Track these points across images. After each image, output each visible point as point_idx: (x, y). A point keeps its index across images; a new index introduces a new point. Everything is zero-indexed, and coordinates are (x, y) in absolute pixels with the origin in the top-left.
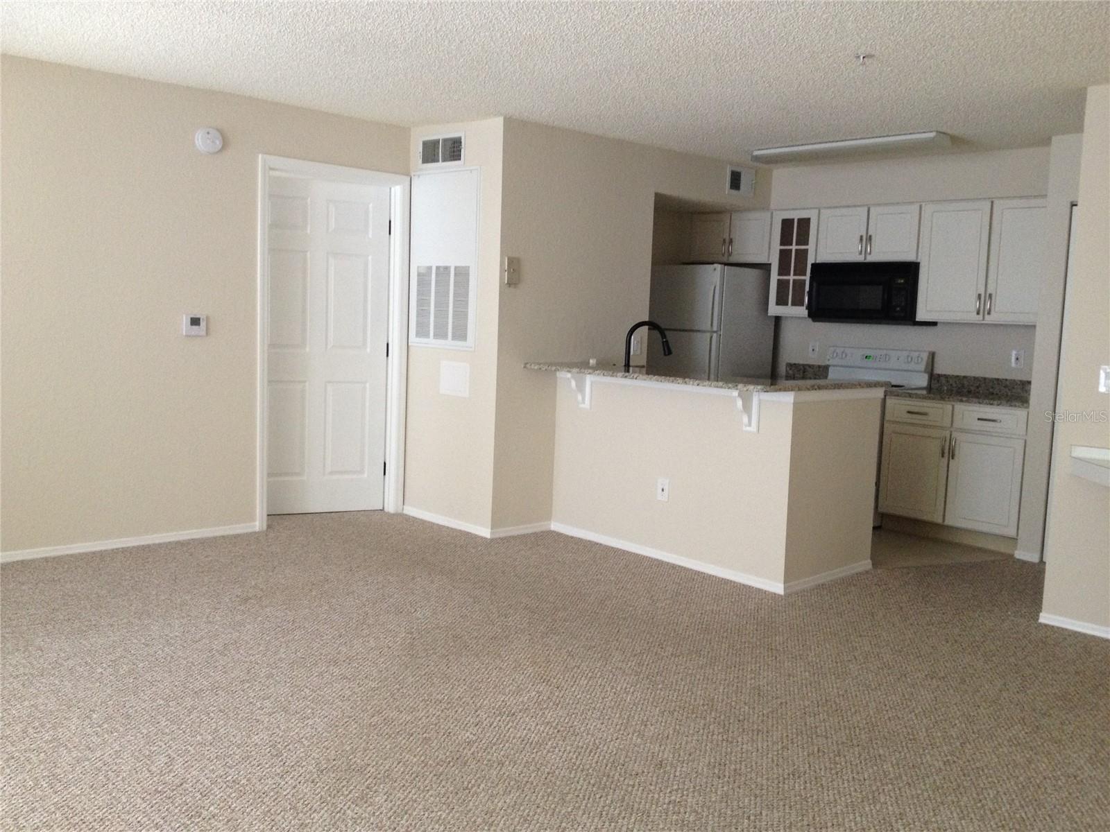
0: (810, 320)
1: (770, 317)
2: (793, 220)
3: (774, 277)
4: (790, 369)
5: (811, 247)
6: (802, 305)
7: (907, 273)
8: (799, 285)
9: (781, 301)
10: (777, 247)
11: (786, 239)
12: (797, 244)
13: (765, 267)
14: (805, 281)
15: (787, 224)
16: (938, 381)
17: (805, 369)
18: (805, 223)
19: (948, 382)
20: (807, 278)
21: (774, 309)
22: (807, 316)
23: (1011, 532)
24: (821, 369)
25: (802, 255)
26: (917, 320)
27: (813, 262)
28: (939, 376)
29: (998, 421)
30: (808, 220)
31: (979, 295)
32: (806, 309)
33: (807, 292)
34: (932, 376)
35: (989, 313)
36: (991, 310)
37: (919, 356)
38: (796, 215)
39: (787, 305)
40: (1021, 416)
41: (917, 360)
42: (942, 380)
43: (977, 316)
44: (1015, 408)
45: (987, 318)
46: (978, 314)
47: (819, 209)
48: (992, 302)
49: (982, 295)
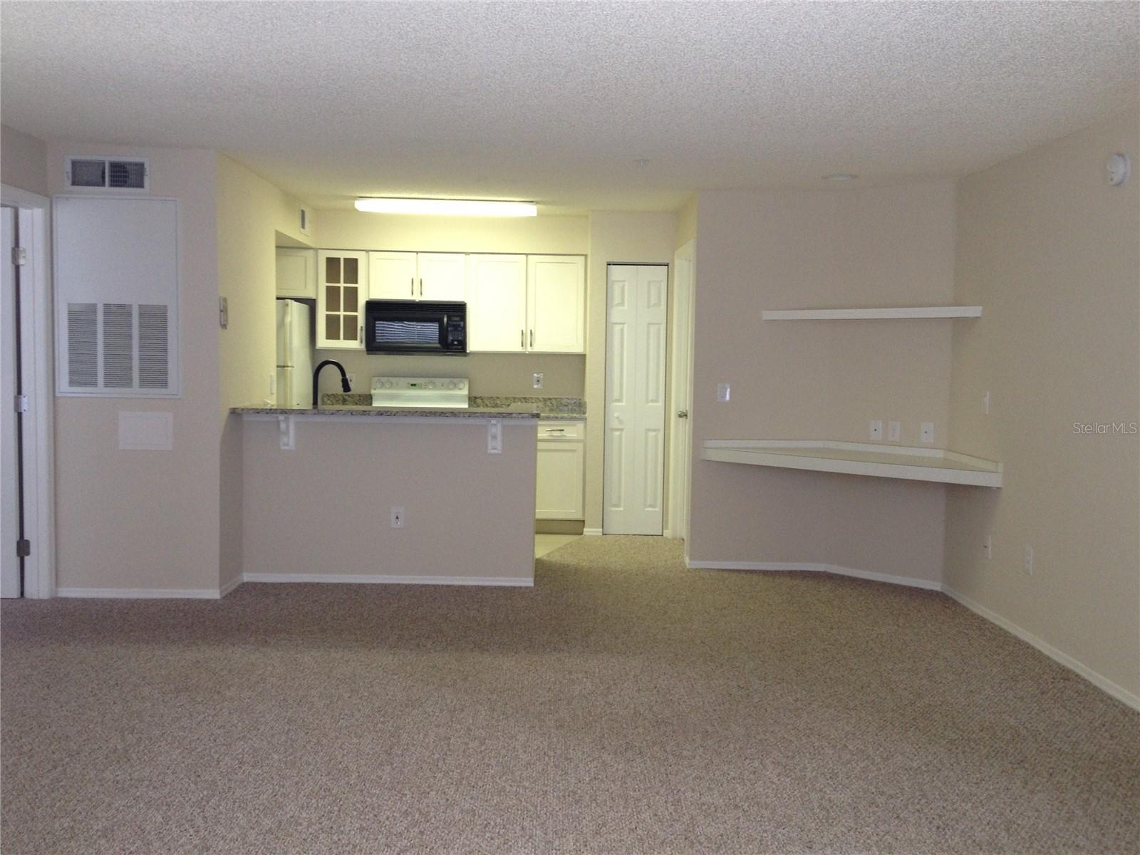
0: (365, 352)
1: (317, 349)
2: (339, 259)
3: (322, 313)
5: (361, 286)
6: (357, 339)
7: (456, 312)
8: (351, 321)
9: (332, 333)
10: (323, 284)
11: (332, 275)
12: (345, 282)
13: (311, 304)
14: (356, 317)
15: (332, 263)
17: (344, 399)
18: (352, 265)
19: (483, 402)
20: (361, 314)
21: (323, 342)
22: (364, 349)
23: (579, 517)
24: (362, 398)
25: (352, 294)
26: (468, 352)
27: (365, 300)
28: (476, 398)
29: (563, 430)
30: (356, 261)
31: (522, 331)
32: (361, 342)
33: (362, 327)
34: (470, 398)
35: (531, 345)
36: (533, 343)
37: (461, 382)
38: (342, 255)
39: (339, 338)
40: (580, 425)
41: (461, 385)
42: (479, 401)
43: (521, 348)
44: (575, 419)
45: (529, 349)
46: (522, 346)
47: (367, 251)
48: (533, 337)
49: (524, 331)
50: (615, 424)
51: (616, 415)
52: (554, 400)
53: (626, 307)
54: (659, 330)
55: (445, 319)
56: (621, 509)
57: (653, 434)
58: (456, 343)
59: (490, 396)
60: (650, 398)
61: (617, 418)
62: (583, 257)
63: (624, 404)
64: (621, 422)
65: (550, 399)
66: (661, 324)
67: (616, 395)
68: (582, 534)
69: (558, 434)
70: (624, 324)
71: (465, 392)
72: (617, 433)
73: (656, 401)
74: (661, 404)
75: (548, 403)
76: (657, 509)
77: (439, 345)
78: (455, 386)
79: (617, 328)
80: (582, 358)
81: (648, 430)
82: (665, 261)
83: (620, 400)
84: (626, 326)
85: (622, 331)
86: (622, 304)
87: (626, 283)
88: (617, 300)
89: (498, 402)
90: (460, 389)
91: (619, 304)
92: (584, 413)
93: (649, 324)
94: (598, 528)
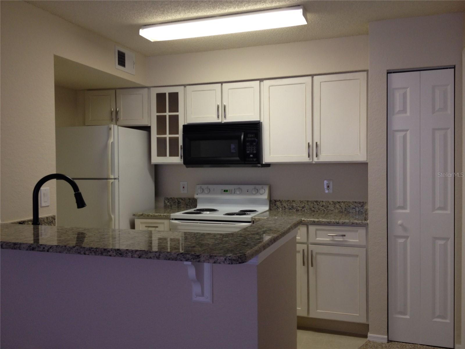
0: (185, 166)
1: (153, 165)
2: (165, 94)
3: (154, 136)
4: (168, 202)
5: (181, 113)
6: (178, 156)
7: (252, 130)
8: (174, 142)
9: (161, 153)
10: (155, 114)
11: (161, 107)
12: (169, 112)
13: (147, 129)
14: (177, 138)
15: (161, 97)
16: (275, 205)
17: (179, 201)
18: (174, 97)
20: (180, 136)
21: (156, 159)
22: (183, 164)
23: (363, 321)
24: (191, 201)
25: (175, 120)
26: (263, 163)
27: (184, 124)
28: (276, 201)
29: (345, 236)
30: (177, 94)
31: (309, 143)
32: (181, 158)
33: (181, 146)
34: (270, 201)
35: (317, 156)
36: (319, 154)
37: (262, 188)
38: (167, 91)
39: (166, 155)
40: (362, 231)
41: (262, 191)
42: (278, 204)
43: (308, 158)
44: (357, 225)
45: (315, 159)
46: (309, 157)
47: (185, 86)
48: (319, 148)
49: (311, 144)
50: (399, 231)
51: (400, 222)
52: (342, 203)
53: (408, 114)
54: (445, 136)
55: (242, 137)
56: (408, 317)
57: (442, 242)
58: (251, 156)
59: (287, 199)
60: (438, 205)
61: (401, 225)
62: (365, 73)
63: (408, 211)
64: (405, 229)
65: (339, 202)
66: (448, 129)
67: (399, 202)
68: (366, 336)
69: (340, 239)
70: (407, 130)
71: (265, 196)
72: (402, 241)
73: (444, 208)
74: (449, 211)
75: (338, 206)
76: (448, 321)
77: (238, 158)
78: (257, 192)
79: (399, 136)
80: (364, 165)
81: (436, 238)
82: (452, 64)
83: (404, 207)
84: (408, 132)
85: (405, 137)
86: (404, 111)
87: (408, 90)
88: (398, 107)
89: (294, 204)
90: (261, 194)
91: (400, 112)
92: (366, 219)
93: (434, 130)
94: (383, 334)
